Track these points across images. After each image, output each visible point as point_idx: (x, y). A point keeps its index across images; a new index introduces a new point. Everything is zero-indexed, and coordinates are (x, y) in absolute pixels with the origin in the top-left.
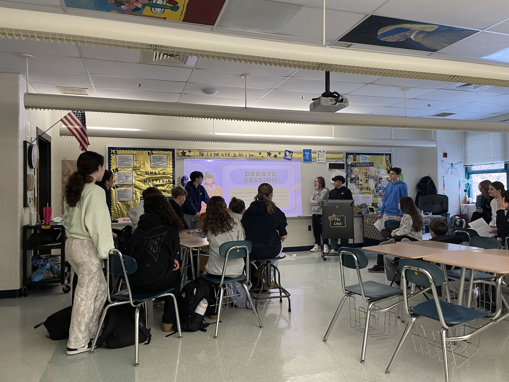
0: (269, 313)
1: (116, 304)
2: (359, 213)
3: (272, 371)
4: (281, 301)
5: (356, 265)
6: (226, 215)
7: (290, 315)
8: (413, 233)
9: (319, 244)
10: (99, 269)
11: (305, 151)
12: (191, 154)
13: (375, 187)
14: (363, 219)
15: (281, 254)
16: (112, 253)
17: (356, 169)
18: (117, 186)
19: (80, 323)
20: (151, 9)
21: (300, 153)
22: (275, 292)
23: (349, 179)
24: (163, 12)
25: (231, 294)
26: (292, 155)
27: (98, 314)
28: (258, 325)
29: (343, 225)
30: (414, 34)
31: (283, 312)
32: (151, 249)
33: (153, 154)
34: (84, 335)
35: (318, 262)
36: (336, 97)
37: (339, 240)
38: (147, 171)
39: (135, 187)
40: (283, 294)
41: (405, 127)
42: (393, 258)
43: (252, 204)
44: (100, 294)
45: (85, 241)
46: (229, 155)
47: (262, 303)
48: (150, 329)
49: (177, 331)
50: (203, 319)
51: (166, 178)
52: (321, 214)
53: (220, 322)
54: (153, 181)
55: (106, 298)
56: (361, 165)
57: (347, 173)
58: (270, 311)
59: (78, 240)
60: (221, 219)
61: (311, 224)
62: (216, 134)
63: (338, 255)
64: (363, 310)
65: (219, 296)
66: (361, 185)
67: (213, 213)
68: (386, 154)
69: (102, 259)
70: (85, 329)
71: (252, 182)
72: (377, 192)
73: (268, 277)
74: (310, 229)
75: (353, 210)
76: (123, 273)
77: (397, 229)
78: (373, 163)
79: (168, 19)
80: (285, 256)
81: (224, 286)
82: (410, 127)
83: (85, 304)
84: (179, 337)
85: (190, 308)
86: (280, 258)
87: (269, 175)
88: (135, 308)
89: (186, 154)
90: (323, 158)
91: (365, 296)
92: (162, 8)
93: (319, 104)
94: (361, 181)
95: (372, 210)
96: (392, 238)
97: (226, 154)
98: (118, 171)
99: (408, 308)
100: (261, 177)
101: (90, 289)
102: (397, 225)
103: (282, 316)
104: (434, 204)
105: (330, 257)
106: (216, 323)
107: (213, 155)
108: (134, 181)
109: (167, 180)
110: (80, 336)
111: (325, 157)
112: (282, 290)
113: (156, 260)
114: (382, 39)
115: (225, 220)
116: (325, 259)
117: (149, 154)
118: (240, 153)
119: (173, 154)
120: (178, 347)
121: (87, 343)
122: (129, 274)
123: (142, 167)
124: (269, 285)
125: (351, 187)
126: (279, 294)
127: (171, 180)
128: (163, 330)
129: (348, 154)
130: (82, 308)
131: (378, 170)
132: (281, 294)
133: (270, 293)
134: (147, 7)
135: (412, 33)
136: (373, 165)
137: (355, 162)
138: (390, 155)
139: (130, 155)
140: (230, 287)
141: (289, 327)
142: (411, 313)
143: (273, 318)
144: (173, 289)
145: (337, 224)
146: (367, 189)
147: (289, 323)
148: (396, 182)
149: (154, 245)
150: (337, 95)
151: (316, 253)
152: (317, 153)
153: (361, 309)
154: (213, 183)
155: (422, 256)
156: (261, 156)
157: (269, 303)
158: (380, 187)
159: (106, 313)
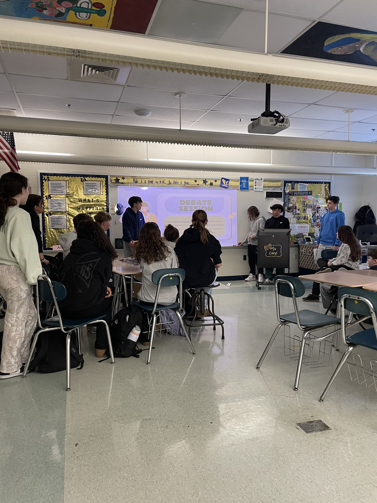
0: (202, 341)
1: (47, 329)
2: (295, 243)
3: (204, 397)
4: (214, 329)
5: (293, 293)
6: (160, 244)
7: (223, 342)
8: (350, 262)
9: (254, 274)
10: (28, 295)
11: (242, 178)
12: (125, 181)
13: (313, 217)
14: (299, 249)
15: (215, 283)
16: (41, 278)
17: (294, 198)
18: (50, 213)
19: (11, 348)
20: (76, 14)
21: (237, 181)
22: (209, 320)
23: (286, 208)
24: (89, 18)
25: (165, 321)
26: (228, 183)
27: (29, 339)
28: (192, 352)
29: (279, 254)
30: (363, 46)
31: (216, 339)
32: (83, 275)
33: (86, 180)
34: (17, 360)
35: (252, 290)
36: (277, 117)
37: (275, 269)
38: (80, 198)
39: (69, 214)
40: (217, 322)
41: (347, 151)
42: (330, 287)
43: (186, 231)
44: (30, 320)
45: (12, 267)
46: (163, 182)
47: (195, 331)
48: (82, 355)
49: (109, 356)
50: (136, 346)
51: (100, 205)
52: (257, 245)
53: (152, 348)
54: (86, 208)
55: (36, 324)
56: (299, 194)
57: (284, 201)
58: (203, 339)
59: (4, 266)
60: (155, 248)
61: (247, 254)
62: (150, 160)
63: (274, 284)
64: (298, 339)
65: (152, 323)
66: (298, 214)
67: (146, 242)
68: (325, 183)
69: (32, 285)
70: (17, 355)
71: (187, 210)
72: (314, 221)
73: (202, 305)
74: (245, 258)
75: (289, 239)
76: (53, 299)
77: (333, 259)
78: (311, 192)
79: (95, 26)
80: (219, 285)
81: (157, 313)
82: (353, 152)
83: (16, 330)
84: (112, 363)
85: (123, 334)
86: (214, 286)
87: (204, 204)
88: (66, 334)
89: (120, 181)
90: (260, 187)
91: (301, 325)
92: (87, 12)
93: (258, 124)
94: (299, 210)
95: (308, 240)
96: (328, 267)
97: (160, 182)
98: (51, 197)
99: (346, 337)
100: (196, 205)
101: (21, 315)
102: (334, 254)
103: (215, 344)
104: (372, 234)
105: (264, 286)
106: (149, 349)
107: (147, 182)
108: (67, 208)
109: (101, 208)
110: (13, 361)
111: (263, 185)
112: (216, 318)
113: (88, 286)
114: (329, 51)
115: (159, 249)
116: (259, 289)
117: (82, 181)
118: (175, 181)
119: (107, 181)
120: (111, 372)
121: (20, 367)
122: (58, 300)
123: (75, 194)
124: (202, 313)
125: (288, 215)
126: (212, 322)
127: (105, 207)
128: (96, 356)
129: (286, 182)
130: (13, 334)
131: (316, 199)
132: (214, 322)
133: (204, 321)
134: (71, 11)
135: (361, 44)
136: (311, 194)
137: (293, 190)
138: (329, 183)
139: (62, 182)
140: (163, 315)
141: (222, 354)
142: (348, 342)
143: (207, 344)
144: (105, 316)
145: (273, 253)
146: (305, 218)
147: (222, 350)
148: (333, 210)
149: (86, 271)
150: (277, 115)
151: (250, 282)
152: (255, 181)
153: (296, 338)
154: (148, 211)
155: (362, 284)
156: (197, 183)
157: (202, 330)
158: (318, 216)
159: (37, 338)
